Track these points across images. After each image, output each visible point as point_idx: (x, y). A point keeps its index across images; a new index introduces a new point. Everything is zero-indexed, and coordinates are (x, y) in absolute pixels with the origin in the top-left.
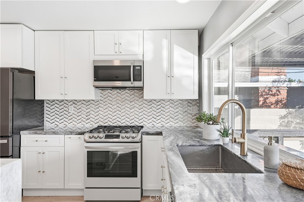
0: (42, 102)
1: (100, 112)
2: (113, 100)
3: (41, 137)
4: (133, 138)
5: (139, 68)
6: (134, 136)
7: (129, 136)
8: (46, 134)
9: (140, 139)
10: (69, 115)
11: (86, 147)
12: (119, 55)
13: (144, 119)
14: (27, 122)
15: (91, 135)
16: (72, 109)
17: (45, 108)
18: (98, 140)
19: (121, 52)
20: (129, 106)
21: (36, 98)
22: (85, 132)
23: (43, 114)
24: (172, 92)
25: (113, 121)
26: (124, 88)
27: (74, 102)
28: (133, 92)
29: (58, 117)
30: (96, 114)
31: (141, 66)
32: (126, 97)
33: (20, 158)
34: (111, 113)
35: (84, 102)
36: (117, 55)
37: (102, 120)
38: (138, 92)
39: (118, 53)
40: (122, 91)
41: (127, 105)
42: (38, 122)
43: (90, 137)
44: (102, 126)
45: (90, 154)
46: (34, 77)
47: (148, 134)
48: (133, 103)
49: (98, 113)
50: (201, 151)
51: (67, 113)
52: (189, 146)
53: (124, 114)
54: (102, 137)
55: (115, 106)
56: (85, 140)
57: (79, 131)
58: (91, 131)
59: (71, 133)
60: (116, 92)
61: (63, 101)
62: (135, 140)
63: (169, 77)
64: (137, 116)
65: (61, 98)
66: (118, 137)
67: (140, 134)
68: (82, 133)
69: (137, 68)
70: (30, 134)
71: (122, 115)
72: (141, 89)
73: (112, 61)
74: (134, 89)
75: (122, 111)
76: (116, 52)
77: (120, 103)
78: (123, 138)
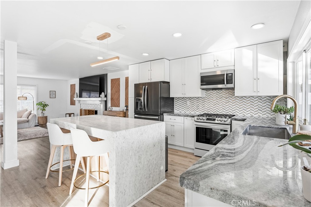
0: (173, 98)
1: (205, 105)
2: (213, 97)
3: (173, 117)
4: (225, 121)
5: (231, 75)
6: (225, 120)
7: (222, 120)
8: (175, 115)
9: (229, 123)
10: (187, 106)
11: (196, 125)
12: (217, 67)
13: (236, 110)
14: (166, 110)
15: (198, 118)
16: (188, 103)
17: (175, 102)
18: (202, 121)
19: (218, 66)
20: (225, 101)
21: (170, 97)
22: (195, 116)
23: (174, 105)
24: (258, 91)
25: (213, 111)
26: (221, 89)
27: (190, 98)
28: (228, 91)
29: (181, 107)
30: (202, 106)
31: (232, 74)
32: (223, 95)
33: (163, 121)
34: (212, 106)
35: (196, 99)
36: (216, 68)
37: (206, 110)
38: (232, 91)
39: (216, 67)
40: (220, 91)
41: (223, 100)
42: (171, 109)
43: (197, 119)
44: (206, 114)
45: (198, 129)
46: (169, 85)
47: (236, 120)
48: (228, 99)
49: (204, 105)
50: (269, 131)
51: (186, 105)
52: (259, 127)
53: (222, 106)
54: (204, 119)
55: (215, 101)
56: (195, 121)
57: (192, 115)
58: (198, 116)
59: (187, 116)
60: (216, 91)
61: (184, 98)
62: (226, 123)
63: (255, 79)
64: (231, 108)
65: (182, 96)
66: (214, 120)
67: (229, 119)
68: (193, 117)
69: (229, 75)
70: (168, 115)
71: (220, 107)
72: (233, 89)
73: (215, 72)
74: (229, 90)
75: (220, 104)
76: (215, 66)
77: (219, 99)
78: (217, 120)
